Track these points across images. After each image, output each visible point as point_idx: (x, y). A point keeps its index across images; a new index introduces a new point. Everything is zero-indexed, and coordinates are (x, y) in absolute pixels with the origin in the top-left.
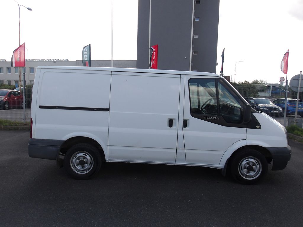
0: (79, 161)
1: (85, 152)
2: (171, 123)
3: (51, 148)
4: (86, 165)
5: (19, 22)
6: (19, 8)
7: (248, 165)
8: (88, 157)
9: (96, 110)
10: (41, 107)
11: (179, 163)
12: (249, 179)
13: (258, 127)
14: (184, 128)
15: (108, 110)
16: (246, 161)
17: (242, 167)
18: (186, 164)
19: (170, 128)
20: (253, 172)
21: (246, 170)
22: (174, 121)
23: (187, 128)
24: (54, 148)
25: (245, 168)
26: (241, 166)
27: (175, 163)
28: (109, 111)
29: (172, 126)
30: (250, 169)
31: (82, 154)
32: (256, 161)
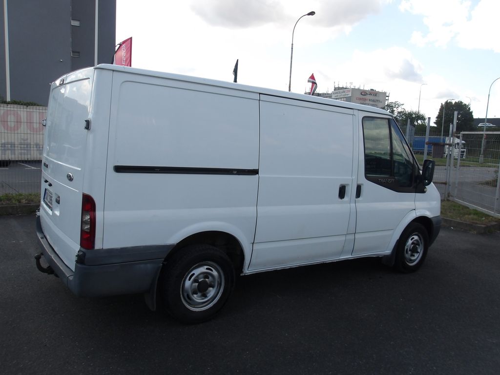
0: (197, 284)
1: (210, 262)
2: (342, 192)
3: (142, 266)
4: (211, 289)
7: (412, 246)
8: (215, 273)
9: (235, 172)
10: (119, 169)
12: (412, 265)
13: (425, 190)
14: (357, 199)
15: (255, 172)
16: (411, 240)
17: (407, 249)
18: (350, 257)
19: (340, 200)
20: (416, 254)
21: (410, 252)
22: (346, 188)
23: (361, 199)
24: (149, 266)
28: (258, 174)
29: (343, 198)
31: (203, 269)
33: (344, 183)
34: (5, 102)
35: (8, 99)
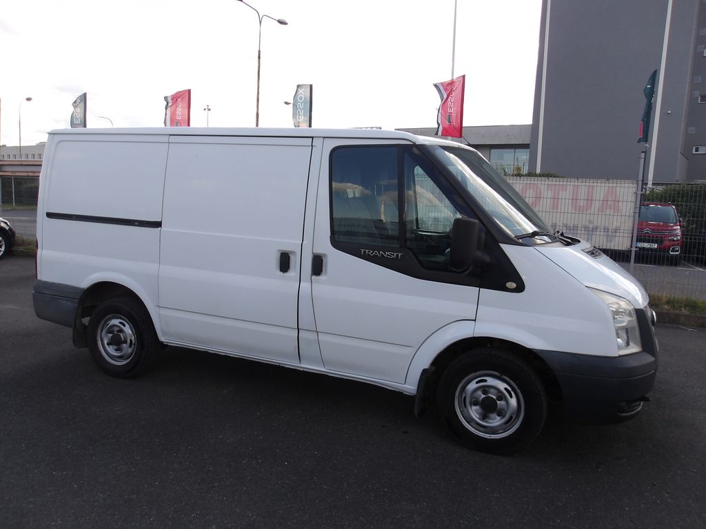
0: (111, 335)
1: (122, 316)
2: (285, 262)
3: (64, 302)
4: (125, 345)
5: (259, 51)
6: (260, 23)
7: (483, 396)
8: (127, 329)
9: (137, 224)
10: (49, 215)
11: (307, 366)
12: (487, 436)
13: (511, 285)
14: (314, 277)
15: (157, 225)
16: (477, 383)
17: (465, 398)
18: (324, 370)
19: (282, 273)
20: (498, 418)
21: (477, 407)
22: (292, 257)
23: (322, 278)
24: (69, 303)
25: (475, 403)
26: (464, 395)
27: (299, 365)
28: (161, 227)
29: (287, 271)
30: (489, 407)
32: (506, 386)
33: (286, 248)
34: (536, 175)
35: (538, 171)
